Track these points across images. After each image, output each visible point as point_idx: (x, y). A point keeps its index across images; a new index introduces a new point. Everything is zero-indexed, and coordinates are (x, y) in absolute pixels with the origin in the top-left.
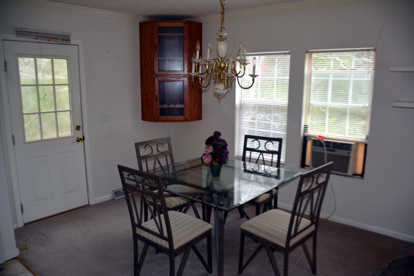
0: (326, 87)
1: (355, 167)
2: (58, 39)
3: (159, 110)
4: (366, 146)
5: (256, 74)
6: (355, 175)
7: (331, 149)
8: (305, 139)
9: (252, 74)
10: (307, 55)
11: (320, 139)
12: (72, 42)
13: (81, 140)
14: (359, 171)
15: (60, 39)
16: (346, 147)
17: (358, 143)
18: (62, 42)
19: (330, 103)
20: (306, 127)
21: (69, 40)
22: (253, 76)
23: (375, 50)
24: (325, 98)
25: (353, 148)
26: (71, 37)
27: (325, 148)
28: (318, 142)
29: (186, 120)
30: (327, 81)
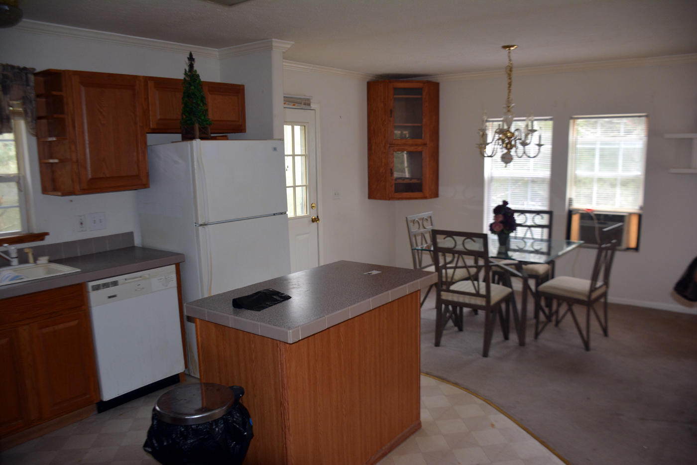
0: (594, 155)
1: (628, 240)
2: (301, 104)
3: (394, 186)
4: (640, 217)
5: (542, 143)
6: (628, 249)
7: (603, 222)
8: (570, 213)
9: (537, 143)
10: (571, 121)
11: (589, 211)
12: (313, 106)
13: (316, 220)
14: (633, 243)
15: (303, 103)
16: (619, 218)
17: (631, 214)
18: (304, 106)
19: (598, 172)
20: (571, 200)
21: (309, 105)
22: (540, 145)
23: (646, 116)
24: (592, 168)
25: (626, 219)
26: (312, 101)
27: (596, 221)
28: (586, 216)
29: (425, 198)
30: (594, 149)
